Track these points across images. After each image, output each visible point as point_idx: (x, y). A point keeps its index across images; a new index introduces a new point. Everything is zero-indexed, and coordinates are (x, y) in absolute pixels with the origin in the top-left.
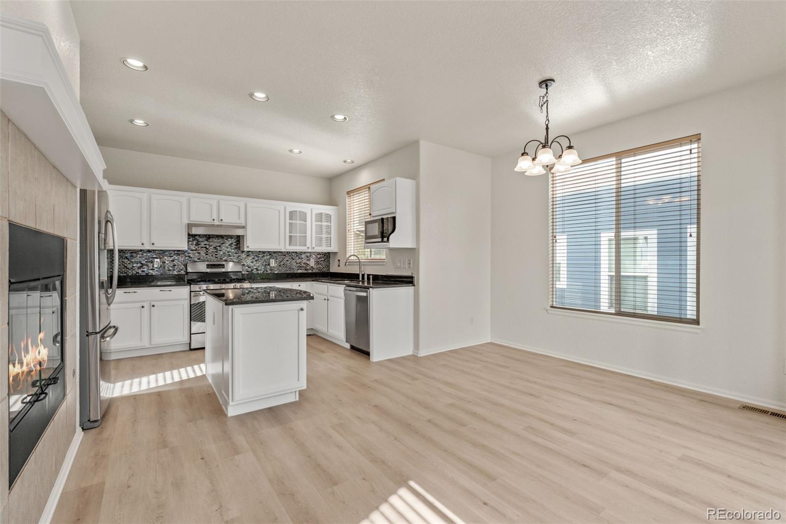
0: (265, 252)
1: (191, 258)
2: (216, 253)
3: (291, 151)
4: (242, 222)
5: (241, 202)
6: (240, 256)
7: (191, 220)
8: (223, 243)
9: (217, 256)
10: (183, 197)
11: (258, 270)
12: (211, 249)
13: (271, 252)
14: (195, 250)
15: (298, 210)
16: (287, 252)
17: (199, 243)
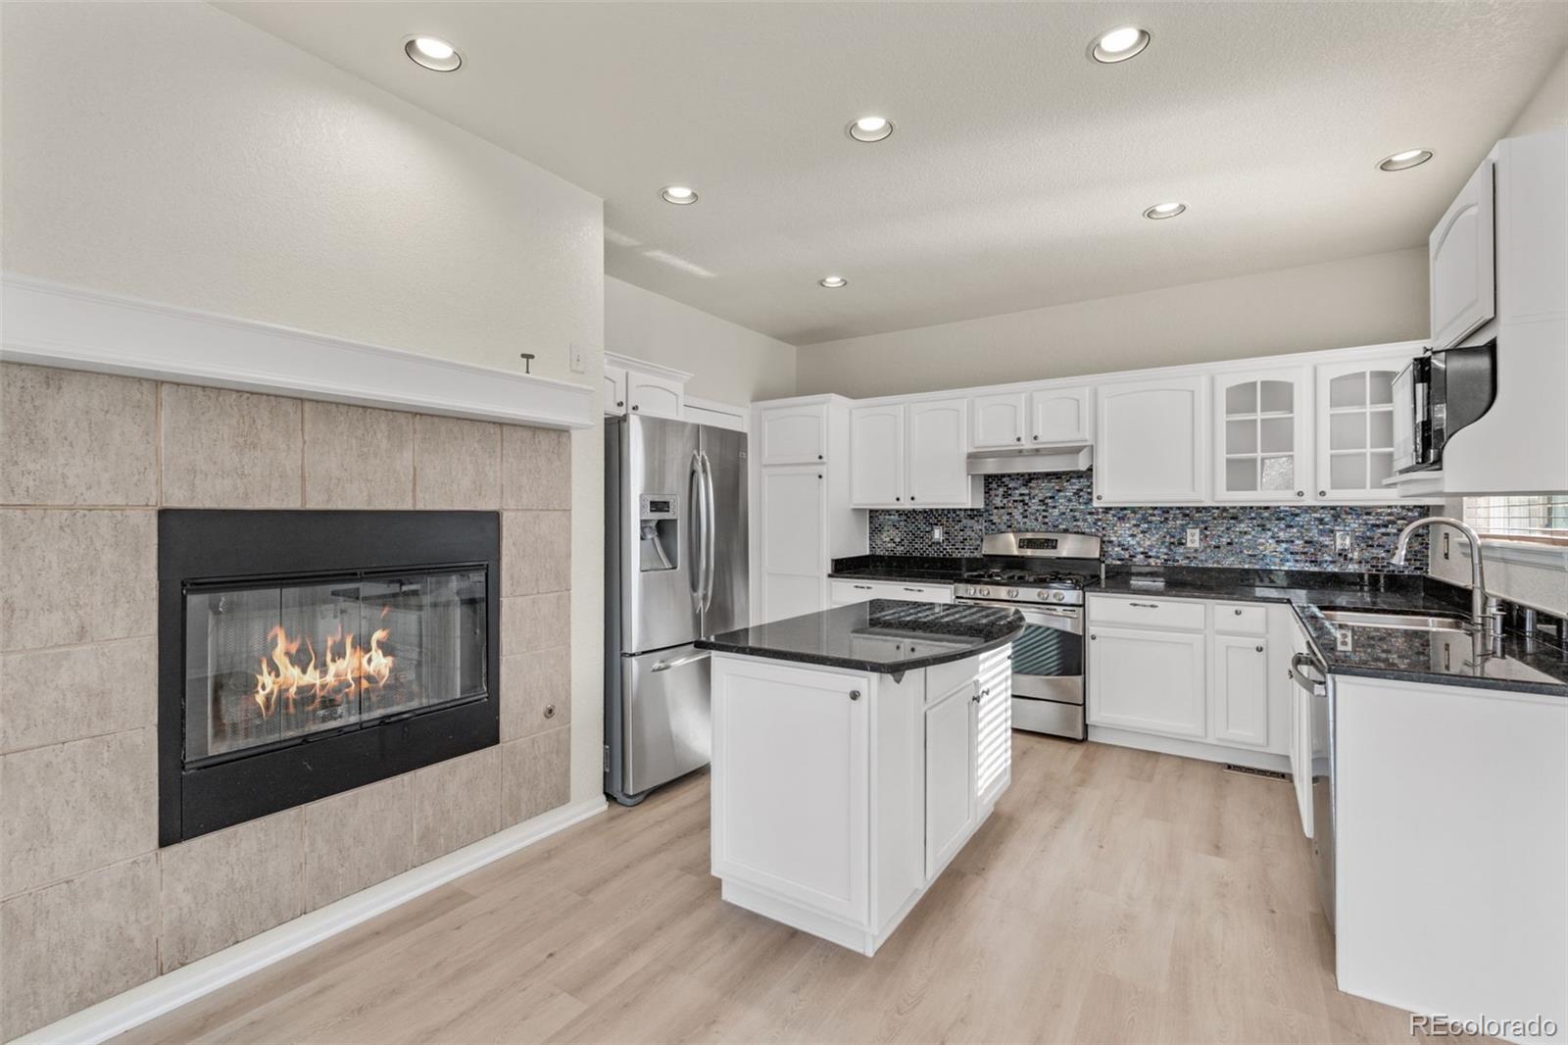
0: (1171, 508)
1: (995, 524)
2: (1044, 514)
3: (1150, 213)
4: (1086, 436)
5: (1082, 387)
6: (1100, 520)
7: (977, 444)
8: (1059, 491)
9: (1047, 520)
10: (957, 400)
11: (1150, 557)
12: (1034, 504)
13: (1188, 508)
14: (1002, 508)
15: (1258, 378)
16: (1242, 508)
17: (1010, 492)
